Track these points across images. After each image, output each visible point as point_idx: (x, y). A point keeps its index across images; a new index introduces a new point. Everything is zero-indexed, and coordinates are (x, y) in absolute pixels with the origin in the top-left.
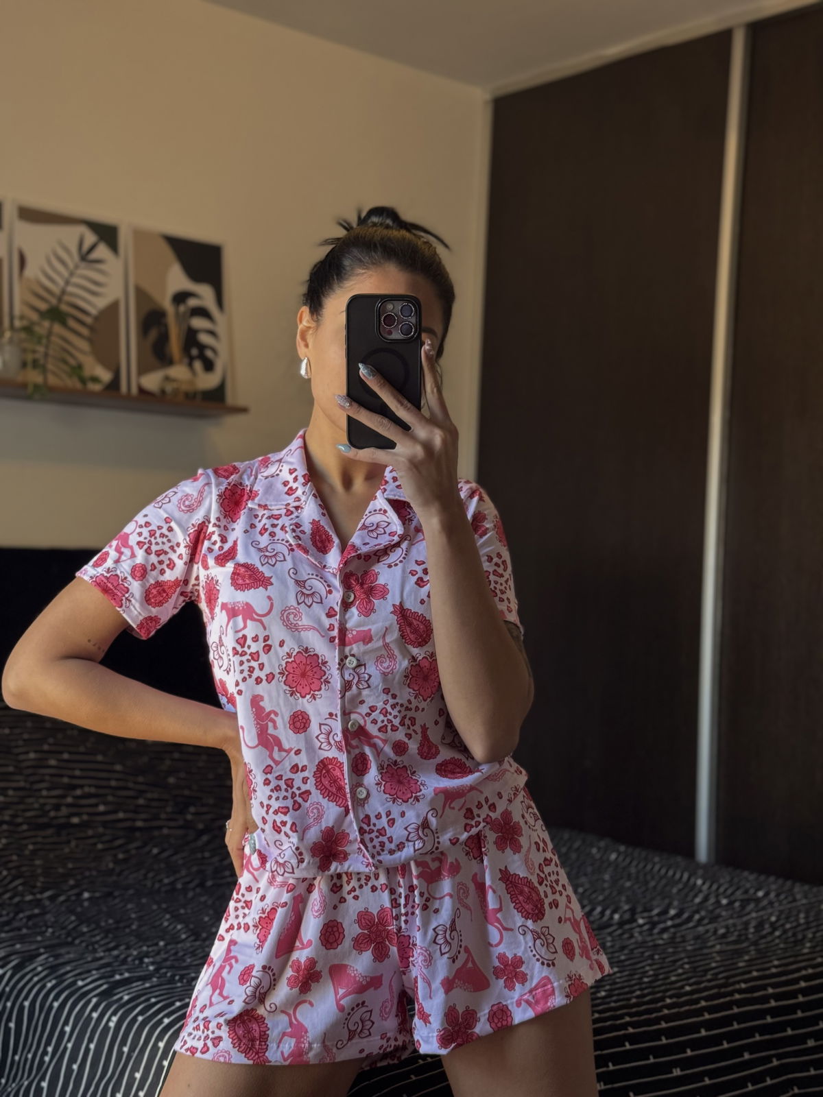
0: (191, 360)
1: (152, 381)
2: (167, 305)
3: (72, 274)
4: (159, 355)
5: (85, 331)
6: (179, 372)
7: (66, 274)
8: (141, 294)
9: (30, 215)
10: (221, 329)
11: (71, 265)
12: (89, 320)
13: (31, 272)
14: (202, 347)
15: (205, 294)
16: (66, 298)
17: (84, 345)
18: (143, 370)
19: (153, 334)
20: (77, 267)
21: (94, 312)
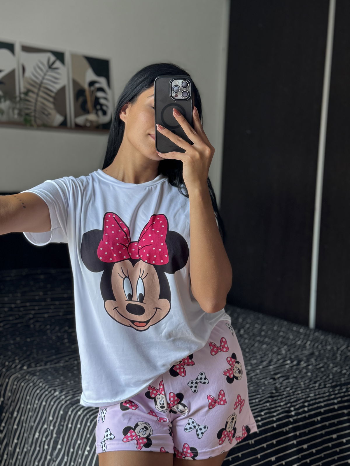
0: (97, 110)
1: (80, 120)
2: (86, 86)
3: (45, 75)
4: (83, 109)
5: (51, 99)
6: (92, 117)
7: (42, 74)
8: (75, 83)
9: (26, 49)
10: (109, 97)
11: (44, 70)
12: (53, 94)
13: (28, 74)
14: (101, 105)
15: (102, 82)
16: (43, 85)
17: (51, 106)
18: (77, 115)
19: (81, 99)
20: (47, 71)
21: (55, 90)
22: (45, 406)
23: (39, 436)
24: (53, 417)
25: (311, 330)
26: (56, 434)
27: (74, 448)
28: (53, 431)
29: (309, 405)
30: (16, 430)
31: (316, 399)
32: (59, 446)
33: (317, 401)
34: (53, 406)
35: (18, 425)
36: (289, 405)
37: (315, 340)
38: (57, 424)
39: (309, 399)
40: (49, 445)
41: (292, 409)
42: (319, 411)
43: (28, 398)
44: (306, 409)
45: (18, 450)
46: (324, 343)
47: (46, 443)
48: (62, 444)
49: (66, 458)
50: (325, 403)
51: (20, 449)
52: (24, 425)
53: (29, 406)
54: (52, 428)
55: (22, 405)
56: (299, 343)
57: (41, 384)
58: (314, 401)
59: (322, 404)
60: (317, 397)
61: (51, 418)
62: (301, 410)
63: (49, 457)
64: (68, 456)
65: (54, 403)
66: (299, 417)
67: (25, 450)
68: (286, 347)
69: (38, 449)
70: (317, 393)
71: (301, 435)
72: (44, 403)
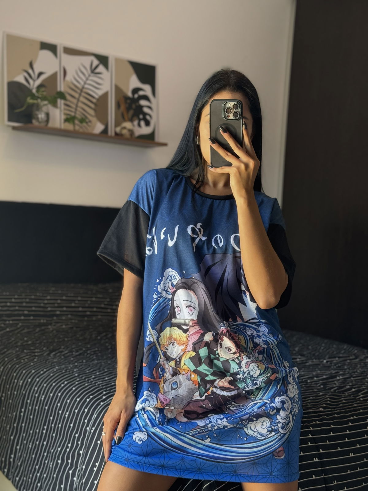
0: (140, 120)
2: (129, 93)
3: (87, 79)
5: (93, 106)
7: (84, 79)
8: (118, 90)
9: (69, 51)
10: (153, 106)
12: (94, 101)
13: (69, 77)
14: (145, 114)
15: (147, 89)
16: (84, 90)
17: (92, 112)
18: (116, 125)
20: (89, 76)
21: (97, 97)
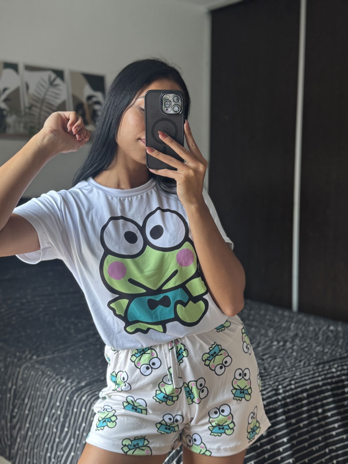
3: (47, 90)
7: (45, 91)
8: (74, 98)
9: (29, 68)
11: (46, 87)
13: (32, 91)
19: (80, 112)
22: (52, 393)
23: (48, 420)
24: (60, 402)
25: (294, 313)
26: (63, 418)
27: (79, 431)
28: (60, 415)
29: (296, 383)
30: (28, 415)
31: (301, 377)
32: (66, 429)
33: (303, 379)
34: (60, 392)
35: (29, 410)
36: (277, 384)
37: (299, 322)
38: (64, 409)
39: (295, 377)
40: (57, 428)
41: (280, 387)
42: (304, 388)
43: (37, 385)
44: (293, 387)
45: (30, 433)
46: (307, 325)
47: (55, 427)
48: (69, 427)
49: (72, 440)
50: (310, 380)
51: (31, 432)
52: (35, 410)
53: (38, 393)
54: (59, 412)
55: (32, 392)
56: (284, 325)
57: (49, 373)
58: (299, 380)
59: (308, 382)
60: (303, 375)
61: (58, 404)
62: (288, 388)
63: (57, 440)
64: (74, 438)
65: (61, 389)
66: (287, 394)
67: (36, 433)
68: (272, 330)
69: (47, 432)
70: (302, 372)
71: (289, 411)
72: (51, 390)
